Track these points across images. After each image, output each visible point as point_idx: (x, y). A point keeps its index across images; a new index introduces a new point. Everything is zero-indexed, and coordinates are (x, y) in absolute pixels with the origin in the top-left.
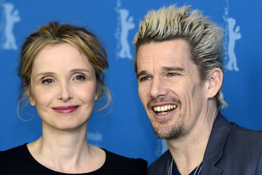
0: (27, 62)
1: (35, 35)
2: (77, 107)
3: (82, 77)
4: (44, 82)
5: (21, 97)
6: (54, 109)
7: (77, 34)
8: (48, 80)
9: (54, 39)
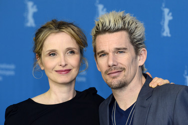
0: (40, 44)
1: (44, 28)
2: (70, 70)
3: (72, 52)
4: (50, 55)
5: (35, 64)
6: (56, 71)
7: (69, 27)
8: (53, 53)
9: (56, 29)
